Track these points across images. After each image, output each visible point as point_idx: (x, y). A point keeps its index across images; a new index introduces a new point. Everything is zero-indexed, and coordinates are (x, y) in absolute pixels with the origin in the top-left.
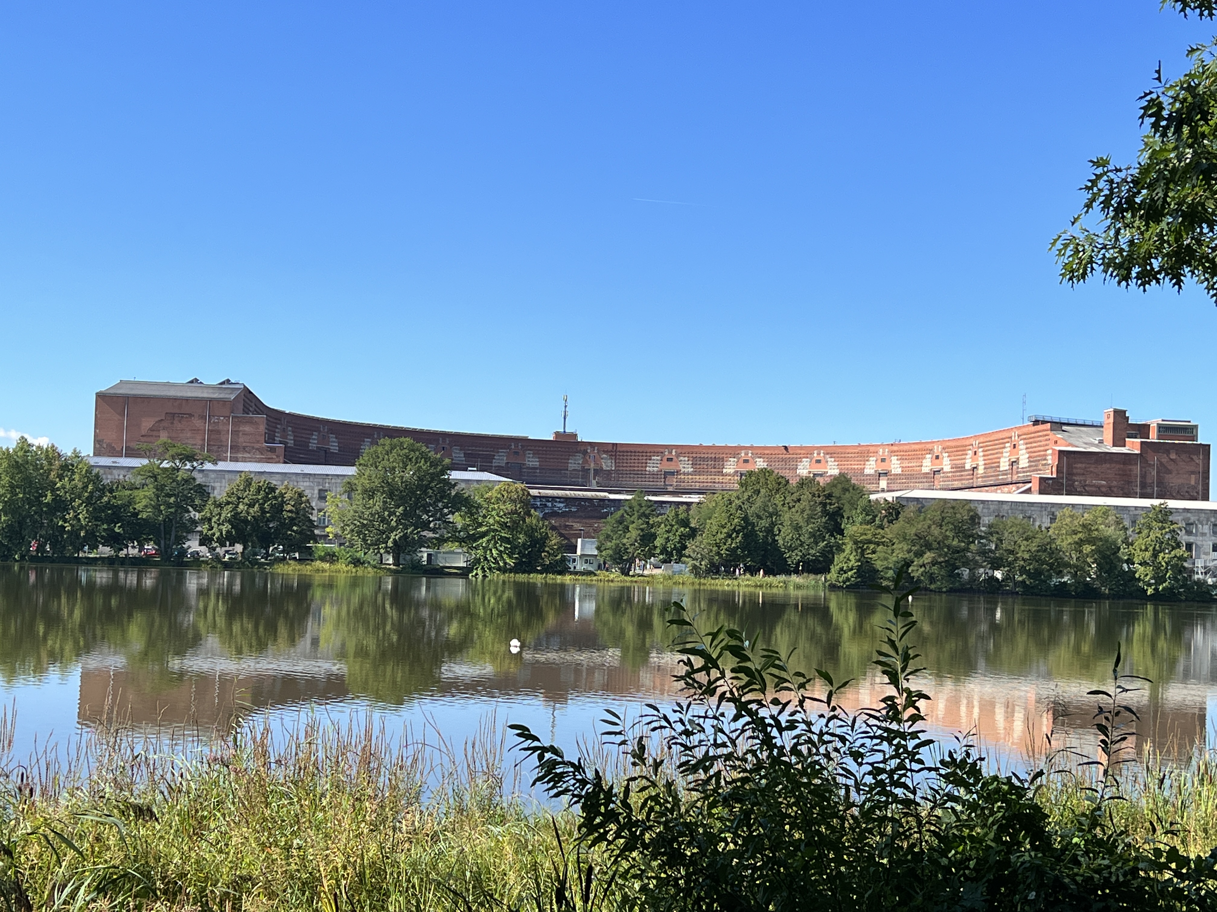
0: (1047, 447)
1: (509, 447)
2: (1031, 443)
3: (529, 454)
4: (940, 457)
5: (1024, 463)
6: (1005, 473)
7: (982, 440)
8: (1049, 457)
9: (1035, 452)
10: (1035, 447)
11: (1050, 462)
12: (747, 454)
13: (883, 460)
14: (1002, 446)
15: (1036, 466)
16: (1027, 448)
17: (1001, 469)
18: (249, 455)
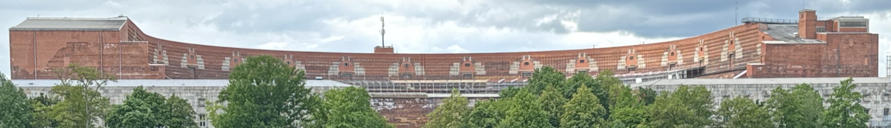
0: (756, 42)
1: (340, 60)
2: (744, 39)
3: (357, 65)
4: (675, 53)
5: (739, 55)
6: (725, 63)
7: (706, 39)
8: (759, 50)
9: (747, 46)
10: (747, 42)
11: (759, 53)
12: (527, 58)
13: (631, 58)
14: (723, 42)
15: (749, 57)
16: (741, 43)
17: (722, 60)
18: (137, 74)
